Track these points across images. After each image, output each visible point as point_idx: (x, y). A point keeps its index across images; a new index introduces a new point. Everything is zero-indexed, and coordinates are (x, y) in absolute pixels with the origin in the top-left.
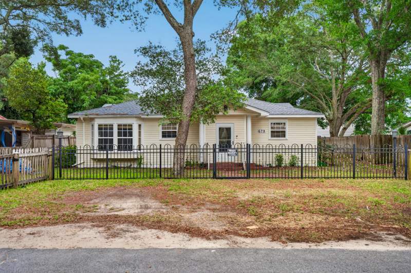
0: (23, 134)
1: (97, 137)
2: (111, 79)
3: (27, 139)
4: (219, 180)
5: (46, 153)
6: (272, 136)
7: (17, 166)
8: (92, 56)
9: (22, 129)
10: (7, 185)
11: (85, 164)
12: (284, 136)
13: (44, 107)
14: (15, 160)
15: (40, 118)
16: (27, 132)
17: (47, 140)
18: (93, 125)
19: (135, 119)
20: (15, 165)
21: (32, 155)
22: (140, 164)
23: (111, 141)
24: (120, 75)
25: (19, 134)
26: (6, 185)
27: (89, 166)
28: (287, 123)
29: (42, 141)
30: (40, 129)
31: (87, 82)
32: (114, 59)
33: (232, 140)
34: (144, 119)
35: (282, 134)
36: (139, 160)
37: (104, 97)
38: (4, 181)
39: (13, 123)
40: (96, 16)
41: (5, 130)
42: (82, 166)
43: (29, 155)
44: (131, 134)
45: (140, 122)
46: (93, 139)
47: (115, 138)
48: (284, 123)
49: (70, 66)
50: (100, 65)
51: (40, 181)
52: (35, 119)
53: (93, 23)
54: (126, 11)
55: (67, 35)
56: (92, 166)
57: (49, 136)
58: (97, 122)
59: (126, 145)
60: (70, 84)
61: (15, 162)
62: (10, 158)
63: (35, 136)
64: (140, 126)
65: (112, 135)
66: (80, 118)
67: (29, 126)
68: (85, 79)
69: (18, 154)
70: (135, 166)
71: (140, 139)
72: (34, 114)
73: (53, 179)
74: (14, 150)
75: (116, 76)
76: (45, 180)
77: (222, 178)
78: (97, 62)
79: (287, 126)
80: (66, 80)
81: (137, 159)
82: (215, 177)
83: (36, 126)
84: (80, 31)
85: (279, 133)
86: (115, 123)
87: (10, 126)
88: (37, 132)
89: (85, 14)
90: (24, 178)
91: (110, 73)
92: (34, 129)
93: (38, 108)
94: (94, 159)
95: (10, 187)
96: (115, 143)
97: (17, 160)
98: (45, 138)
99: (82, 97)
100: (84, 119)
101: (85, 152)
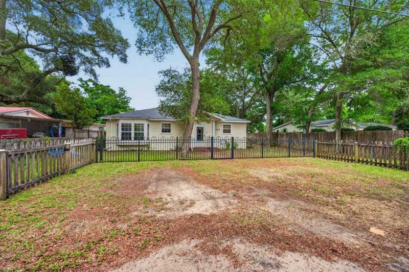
0: (67, 129)
1: (120, 132)
2: (119, 100)
3: (69, 132)
4: (215, 160)
5: (91, 143)
6: (224, 132)
7: (68, 155)
8: (108, 86)
9: (66, 126)
10: (59, 172)
11: (112, 148)
12: (230, 132)
13: (82, 112)
14: (66, 150)
15: (80, 118)
16: (70, 127)
17: (84, 133)
18: (118, 124)
19: (145, 121)
20: (67, 154)
21: (81, 145)
22: (149, 148)
23: (130, 134)
24: (125, 98)
25: (64, 129)
26: (57, 173)
27: (115, 150)
28: (231, 125)
29: (81, 133)
30: (79, 126)
31: (107, 100)
32: (121, 89)
33: (204, 134)
34: (151, 121)
35: (229, 131)
36: (148, 146)
37: (116, 109)
38: (56, 169)
39: (60, 122)
40: (121, 56)
41: (54, 126)
42: (109, 150)
43: (78, 145)
44: (143, 130)
45: (149, 123)
46: (118, 133)
47: (133, 132)
48: (230, 126)
49: (95, 91)
50: (113, 92)
51: (86, 165)
52: (76, 119)
53: (119, 60)
54: (149, 48)
55: (100, 67)
56: (117, 150)
57: (86, 130)
58: (120, 122)
59: (139, 136)
60: (96, 101)
61: (66, 152)
62: (62, 148)
63: (77, 130)
64: (148, 125)
65: (130, 130)
66: (109, 119)
67: (72, 124)
68: (105, 99)
69: (69, 145)
70: (146, 149)
71: (148, 133)
72: (75, 116)
73: (97, 162)
74: (65, 141)
75: (123, 98)
76: (90, 163)
77: (216, 159)
78: (112, 90)
79: (231, 127)
80: (93, 99)
81: (147, 145)
82: (212, 158)
83: (77, 124)
84: (108, 65)
85: (227, 131)
86: (133, 123)
87: (57, 123)
88: (78, 128)
89: (112, 55)
90: (74, 164)
91: (119, 97)
92: (75, 125)
93: (79, 112)
94: (119, 145)
95: (61, 174)
96: (133, 135)
97: (69, 150)
98: (84, 131)
99: (103, 109)
100: (112, 120)
101: (112, 142)
